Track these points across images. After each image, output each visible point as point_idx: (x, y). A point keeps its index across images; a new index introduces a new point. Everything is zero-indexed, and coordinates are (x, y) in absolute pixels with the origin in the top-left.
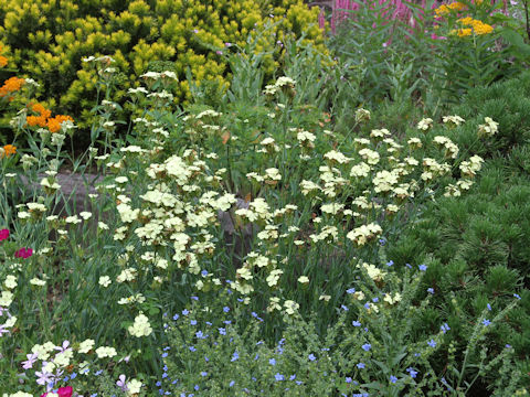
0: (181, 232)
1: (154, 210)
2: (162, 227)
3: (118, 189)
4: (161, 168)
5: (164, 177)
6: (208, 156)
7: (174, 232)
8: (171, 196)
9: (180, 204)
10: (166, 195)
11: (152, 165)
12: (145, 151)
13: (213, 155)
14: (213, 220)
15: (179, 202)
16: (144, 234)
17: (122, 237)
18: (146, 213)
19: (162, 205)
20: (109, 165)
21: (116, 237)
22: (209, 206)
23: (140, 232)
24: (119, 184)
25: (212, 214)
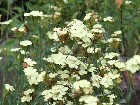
0: (89, 94)
1: (60, 72)
2: (66, 89)
3: (23, 52)
4: (64, 32)
5: (66, 40)
6: (105, 20)
7: (83, 94)
8: (74, 58)
9: (84, 66)
10: (70, 57)
11: (55, 29)
12: (46, 16)
13: (109, 19)
14: (119, 81)
15: (82, 64)
16: (50, 96)
17: (29, 99)
18: (52, 75)
19: (66, 67)
20: (14, 29)
21: (23, 99)
22: (115, 68)
23: (47, 94)
24: (23, 48)
25: (118, 76)
